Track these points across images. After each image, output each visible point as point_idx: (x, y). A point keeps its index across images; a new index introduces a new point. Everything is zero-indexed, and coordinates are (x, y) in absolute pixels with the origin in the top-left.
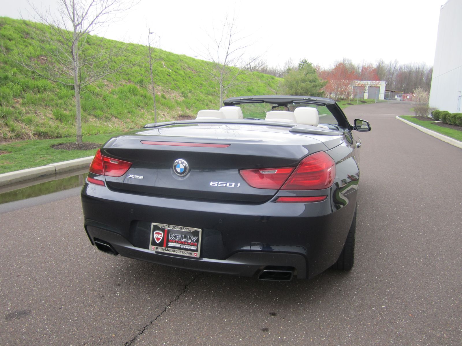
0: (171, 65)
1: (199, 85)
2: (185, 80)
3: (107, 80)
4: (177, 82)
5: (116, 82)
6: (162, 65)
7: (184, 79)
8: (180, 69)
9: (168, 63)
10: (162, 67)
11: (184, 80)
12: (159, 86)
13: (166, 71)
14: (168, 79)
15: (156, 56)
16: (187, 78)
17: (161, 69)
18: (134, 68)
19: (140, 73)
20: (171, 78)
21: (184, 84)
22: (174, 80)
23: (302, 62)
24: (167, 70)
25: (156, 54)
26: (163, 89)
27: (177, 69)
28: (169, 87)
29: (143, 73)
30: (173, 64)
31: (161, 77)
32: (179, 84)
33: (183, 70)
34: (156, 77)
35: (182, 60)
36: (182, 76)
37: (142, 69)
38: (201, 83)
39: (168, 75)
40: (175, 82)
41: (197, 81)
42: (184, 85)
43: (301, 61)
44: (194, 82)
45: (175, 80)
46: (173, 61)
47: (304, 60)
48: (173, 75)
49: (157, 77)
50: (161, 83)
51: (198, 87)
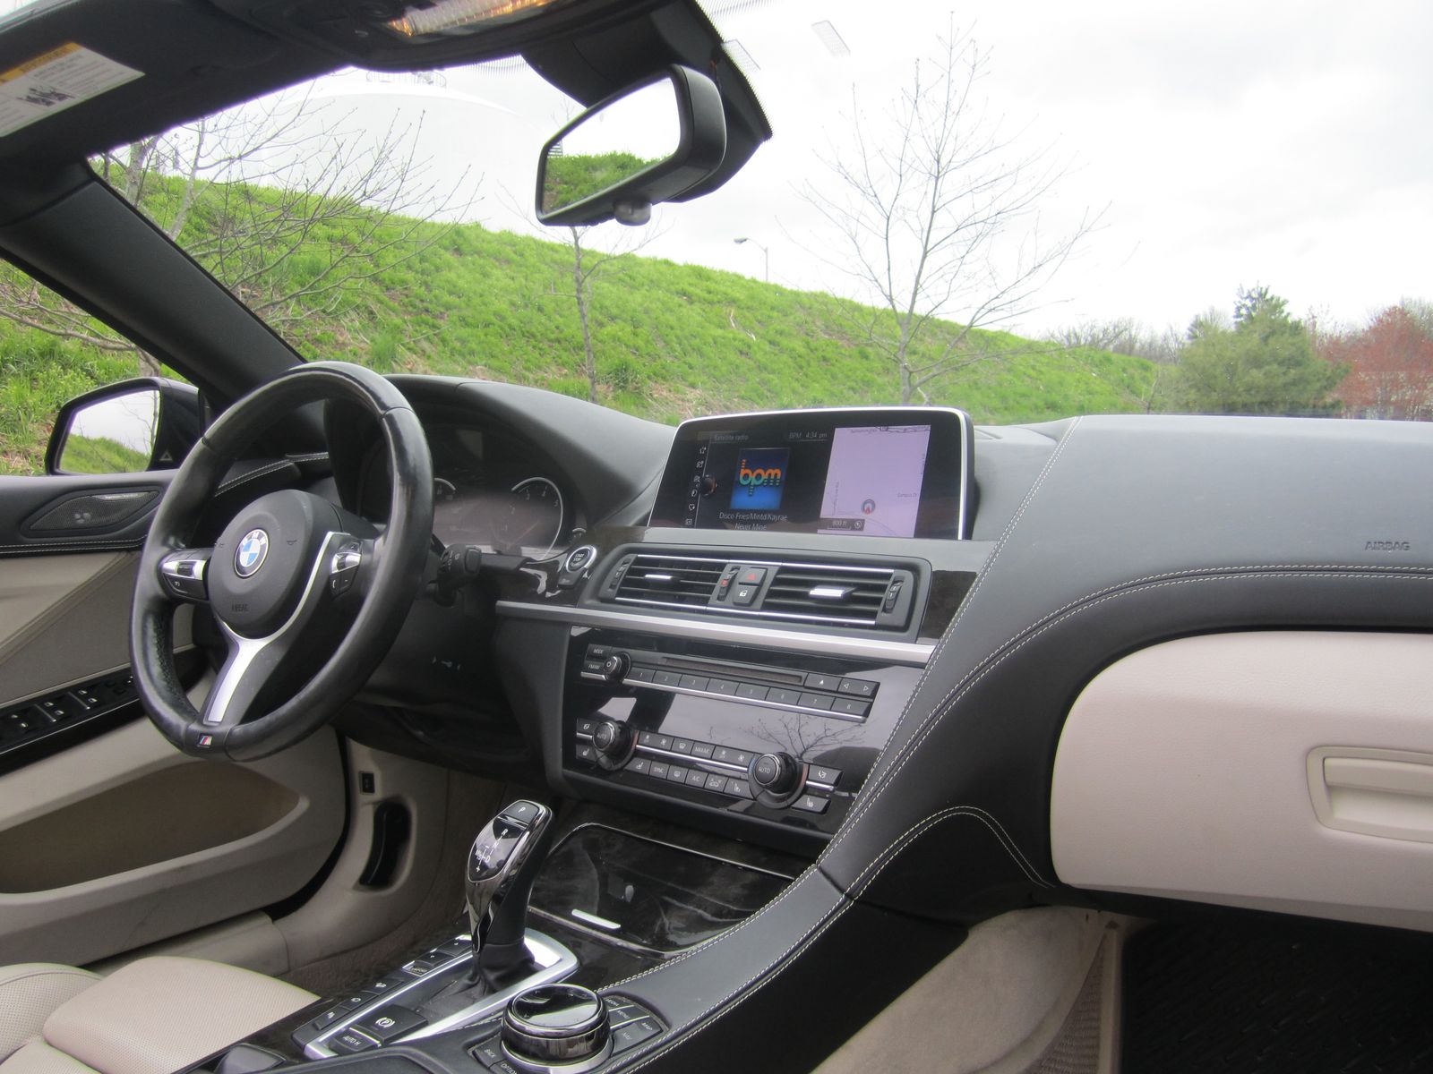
0: (760, 322)
1: (857, 387)
2: (805, 370)
3: (486, 366)
4: (771, 376)
5: (524, 372)
6: (724, 321)
7: (804, 364)
8: (790, 334)
9: (747, 314)
10: (721, 326)
11: (801, 368)
12: (693, 386)
13: (735, 339)
14: (737, 367)
15: (710, 292)
16: (812, 363)
17: (720, 332)
18: (610, 329)
19: (631, 344)
20: (751, 363)
21: (797, 380)
22: (762, 368)
23: (1247, 298)
24: (742, 335)
25: (712, 286)
26: (709, 399)
27: (781, 333)
28: (738, 391)
29: (640, 343)
30: (769, 317)
31: (709, 358)
32: (777, 381)
33: (804, 337)
34: (689, 359)
35: (808, 305)
36: (795, 356)
37: (639, 330)
38: (866, 379)
39: (741, 353)
40: (765, 375)
41: (850, 373)
42: (796, 385)
43: (1245, 295)
44: (840, 375)
45: (766, 369)
46: (773, 308)
47: (1254, 290)
48: (762, 353)
49: (694, 359)
50: (704, 378)
51: (851, 392)
